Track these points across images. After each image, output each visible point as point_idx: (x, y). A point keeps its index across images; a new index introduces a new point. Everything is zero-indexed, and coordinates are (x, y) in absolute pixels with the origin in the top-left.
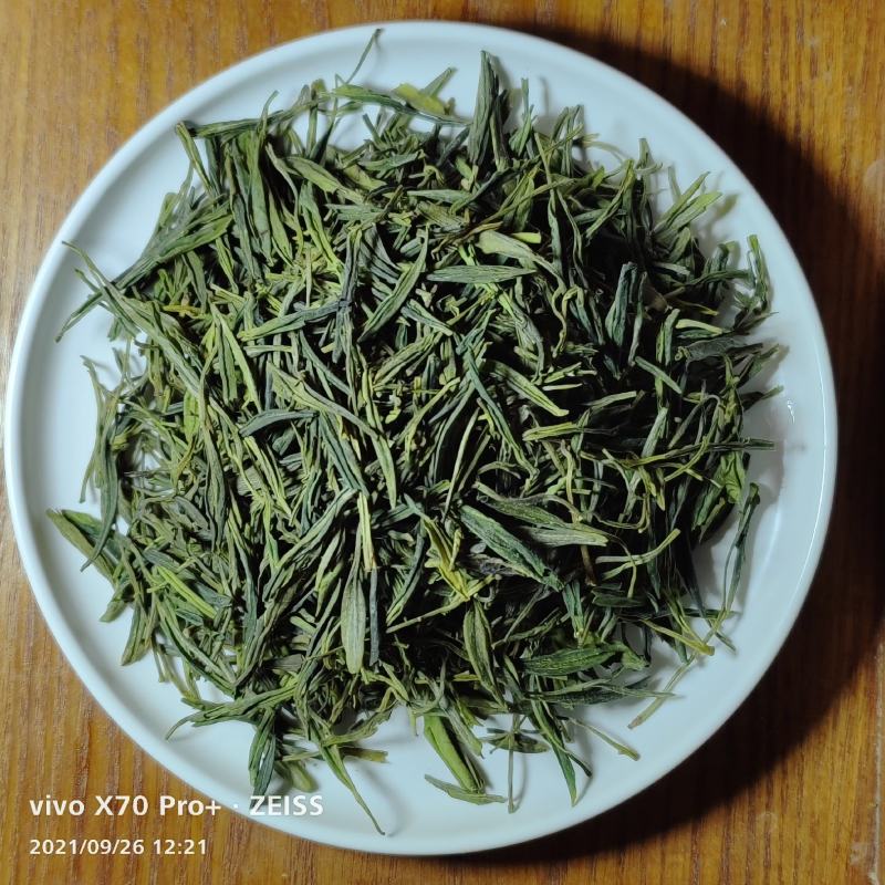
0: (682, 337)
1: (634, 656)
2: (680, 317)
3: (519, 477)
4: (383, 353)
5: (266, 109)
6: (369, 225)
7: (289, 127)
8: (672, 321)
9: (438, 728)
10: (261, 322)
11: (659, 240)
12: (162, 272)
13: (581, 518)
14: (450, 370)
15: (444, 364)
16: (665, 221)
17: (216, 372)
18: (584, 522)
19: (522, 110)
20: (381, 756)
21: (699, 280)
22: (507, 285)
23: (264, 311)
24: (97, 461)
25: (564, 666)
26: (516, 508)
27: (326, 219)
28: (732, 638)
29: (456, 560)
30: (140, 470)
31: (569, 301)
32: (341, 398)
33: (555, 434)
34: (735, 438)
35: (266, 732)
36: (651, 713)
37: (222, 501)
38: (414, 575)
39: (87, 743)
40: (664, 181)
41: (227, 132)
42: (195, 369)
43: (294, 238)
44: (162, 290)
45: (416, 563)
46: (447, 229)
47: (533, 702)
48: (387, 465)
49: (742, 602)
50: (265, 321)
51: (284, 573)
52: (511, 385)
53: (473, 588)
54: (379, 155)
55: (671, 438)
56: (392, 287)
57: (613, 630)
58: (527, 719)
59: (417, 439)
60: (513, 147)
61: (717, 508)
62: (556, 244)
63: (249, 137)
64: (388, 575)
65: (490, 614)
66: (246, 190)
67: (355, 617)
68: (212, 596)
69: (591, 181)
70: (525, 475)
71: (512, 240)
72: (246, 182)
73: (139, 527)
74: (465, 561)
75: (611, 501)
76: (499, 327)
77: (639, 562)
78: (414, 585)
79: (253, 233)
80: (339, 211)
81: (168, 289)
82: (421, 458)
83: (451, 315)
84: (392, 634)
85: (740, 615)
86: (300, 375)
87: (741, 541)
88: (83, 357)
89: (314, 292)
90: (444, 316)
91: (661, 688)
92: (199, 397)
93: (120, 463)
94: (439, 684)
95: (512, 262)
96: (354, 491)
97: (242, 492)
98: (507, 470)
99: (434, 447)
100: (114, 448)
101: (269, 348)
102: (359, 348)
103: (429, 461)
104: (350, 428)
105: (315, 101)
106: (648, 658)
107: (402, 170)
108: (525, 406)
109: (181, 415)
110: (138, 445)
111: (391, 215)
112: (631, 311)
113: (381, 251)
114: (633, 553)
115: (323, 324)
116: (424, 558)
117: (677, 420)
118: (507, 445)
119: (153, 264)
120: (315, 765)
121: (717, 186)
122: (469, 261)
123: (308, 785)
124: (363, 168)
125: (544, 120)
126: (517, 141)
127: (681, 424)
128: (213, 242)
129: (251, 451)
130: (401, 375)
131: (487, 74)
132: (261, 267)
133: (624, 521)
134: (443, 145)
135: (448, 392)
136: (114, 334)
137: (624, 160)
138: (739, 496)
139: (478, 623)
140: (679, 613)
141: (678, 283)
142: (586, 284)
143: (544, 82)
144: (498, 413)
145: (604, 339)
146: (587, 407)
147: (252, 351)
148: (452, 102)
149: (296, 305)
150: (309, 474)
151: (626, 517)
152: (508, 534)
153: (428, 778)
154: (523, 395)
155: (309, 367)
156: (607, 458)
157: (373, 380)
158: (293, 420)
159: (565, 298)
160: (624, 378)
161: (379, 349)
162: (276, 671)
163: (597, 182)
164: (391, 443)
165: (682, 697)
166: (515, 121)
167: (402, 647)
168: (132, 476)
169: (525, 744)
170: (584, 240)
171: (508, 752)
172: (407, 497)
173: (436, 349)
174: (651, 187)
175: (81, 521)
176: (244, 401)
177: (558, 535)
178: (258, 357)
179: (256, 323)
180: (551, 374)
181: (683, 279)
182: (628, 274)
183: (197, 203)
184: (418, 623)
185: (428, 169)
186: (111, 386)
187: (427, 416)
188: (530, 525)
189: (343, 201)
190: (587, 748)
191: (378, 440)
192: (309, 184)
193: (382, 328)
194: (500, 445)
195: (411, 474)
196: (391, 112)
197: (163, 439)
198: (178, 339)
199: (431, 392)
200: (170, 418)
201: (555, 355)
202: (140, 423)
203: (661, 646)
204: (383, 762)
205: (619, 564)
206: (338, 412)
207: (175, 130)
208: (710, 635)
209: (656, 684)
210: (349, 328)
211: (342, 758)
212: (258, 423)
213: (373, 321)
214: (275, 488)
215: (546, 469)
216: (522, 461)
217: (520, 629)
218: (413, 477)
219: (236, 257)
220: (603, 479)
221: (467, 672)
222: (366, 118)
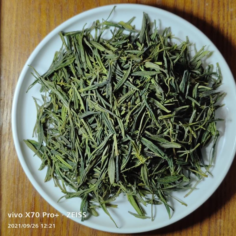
0: (199, 90)
1: (186, 178)
2: (199, 85)
3: (157, 129)
4: (119, 95)
5: (84, 28)
6: (115, 60)
7: (89, 33)
8: (197, 86)
9: (132, 198)
10: (85, 87)
11: (192, 64)
12: (55, 73)
13: (173, 140)
14: (138, 100)
15: (137, 98)
16: (193, 59)
17: (72, 101)
18: (174, 142)
19: (154, 28)
20: (116, 206)
21: (202, 75)
22: (153, 77)
23: (86, 84)
24: (37, 125)
25: (168, 181)
26: (156, 138)
27: (102, 58)
28: (212, 172)
29: (140, 152)
30: (49, 128)
31: (170, 81)
32: (108, 108)
33: (167, 117)
34: (213, 118)
35: (85, 200)
36: (190, 193)
37: (74, 137)
38: (128, 157)
39: (34, 204)
40: (192, 48)
41: (73, 34)
42: (67, 100)
43: (93, 64)
44: (55, 78)
45: (129, 153)
46: (136, 61)
47: (159, 191)
48: (122, 127)
49: (214, 163)
50: (86, 87)
51: (93, 157)
52: (155, 104)
53: (145, 160)
54: (116, 41)
55: (196, 118)
56: (122, 77)
57: (180, 171)
58: (156, 196)
59: (129, 119)
60: (152, 39)
61: (208, 137)
62: (166, 65)
63: (79, 36)
64: (121, 156)
65: (148, 167)
66: (79, 51)
67: (112, 168)
68: (71, 163)
69: (173, 48)
70: (158, 129)
71: (154, 64)
72: (79, 48)
73: (49, 144)
74: (143, 153)
75: (181, 136)
76: (151, 88)
77: (189, 152)
78: (128, 159)
79: (81, 62)
80: (105, 56)
81: (57, 78)
82: (130, 124)
83: (138, 85)
84: (122, 173)
85: (214, 166)
86: (97, 102)
87: (214, 146)
88: (33, 97)
89: (99, 79)
90: (136, 85)
91: (193, 187)
92: (68, 108)
93: (43, 126)
94: (134, 186)
95: (154, 70)
96: (113, 134)
97: (79, 134)
98: (153, 127)
99: (134, 121)
100: (42, 122)
101: (87, 94)
102: (113, 94)
103: (133, 125)
104: (111, 116)
105: (97, 26)
106: (190, 178)
107: (122, 45)
108: (159, 110)
109: (60, 113)
110: (48, 121)
111: (121, 57)
112: (186, 84)
113: (118, 67)
114: (187, 150)
115: (102, 87)
116: (131, 152)
117: (198, 113)
118: (153, 121)
119: (53, 71)
120: (98, 209)
121: (207, 49)
122: (142, 70)
123: (96, 214)
124: (111, 44)
125: (160, 31)
126: (153, 37)
127: (199, 114)
128: (70, 65)
129: (82, 123)
130: (125, 102)
131: (145, 19)
132: (83, 72)
133: (184, 141)
134: (132, 38)
135: (138, 106)
136: (42, 90)
137: (182, 42)
138: (214, 133)
139: (145, 169)
140: (198, 166)
141: (197, 76)
142: (174, 76)
143: (160, 20)
144: (152, 112)
145: (179, 91)
146: (174, 110)
147: (83, 95)
148: (134, 26)
149: (94, 82)
150: (99, 129)
151: (185, 140)
152: (154, 145)
153: (129, 212)
154: (158, 107)
155: (99, 99)
156: (180, 124)
157: (117, 103)
158: (94, 114)
159: (169, 80)
160: (184, 102)
161: (119, 94)
162: (88, 183)
163: (175, 48)
164: (122, 120)
165: (198, 189)
166: (152, 31)
167: (125, 176)
168: (47, 130)
169: (156, 202)
170: (173, 64)
171: (151, 205)
172: (127, 135)
173: (134, 94)
174: (189, 50)
175: (33, 143)
176: (80, 109)
177: (167, 145)
178: (84, 97)
179: (84, 88)
180: (166, 101)
181: (198, 75)
182: (186, 73)
183: (64, 54)
184: (129, 170)
185: (129, 44)
186: (41, 105)
187: (132, 113)
188: (160, 142)
189: (106, 54)
190: (173, 203)
191: (119, 120)
192: (96, 49)
193: (119, 89)
194: (152, 121)
195: (127, 129)
196: (118, 29)
197: (55, 119)
198: (62, 92)
199: (133, 106)
200: (57, 114)
201: (167, 96)
202: (49, 115)
203: (192, 175)
204: (117, 208)
205: (183, 153)
206: (108, 112)
207: (59, 34)
208: (206, 172)
209: (191, 185)
210: (111, 89)
211: (106, 207)
212: (84, 115)
213: (116, 87)
214: (89, 133)
215: (164, 127)
216: (158, 125)
217: (156, 171)
218: (128, 130)
219: (76, 69)
220: (179, 130)
221: (142, 183)
222: (111, 30)
